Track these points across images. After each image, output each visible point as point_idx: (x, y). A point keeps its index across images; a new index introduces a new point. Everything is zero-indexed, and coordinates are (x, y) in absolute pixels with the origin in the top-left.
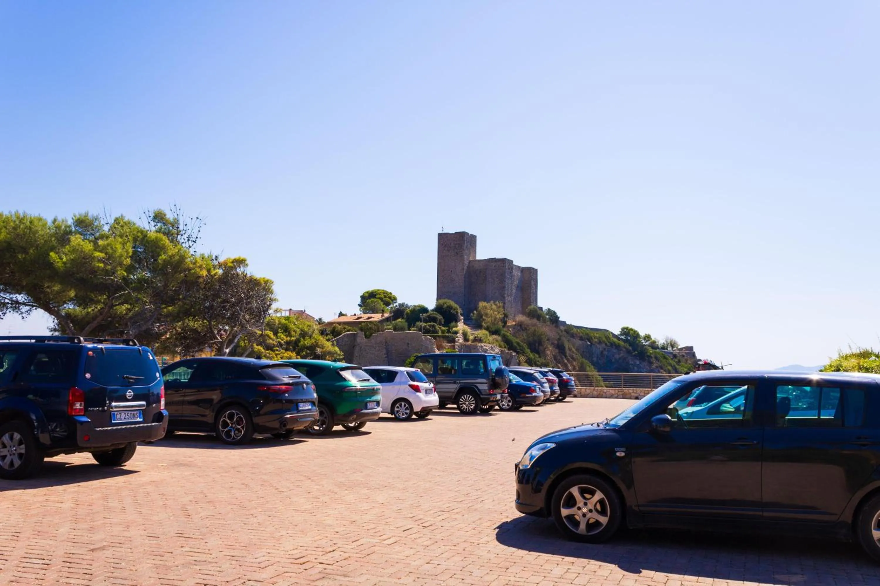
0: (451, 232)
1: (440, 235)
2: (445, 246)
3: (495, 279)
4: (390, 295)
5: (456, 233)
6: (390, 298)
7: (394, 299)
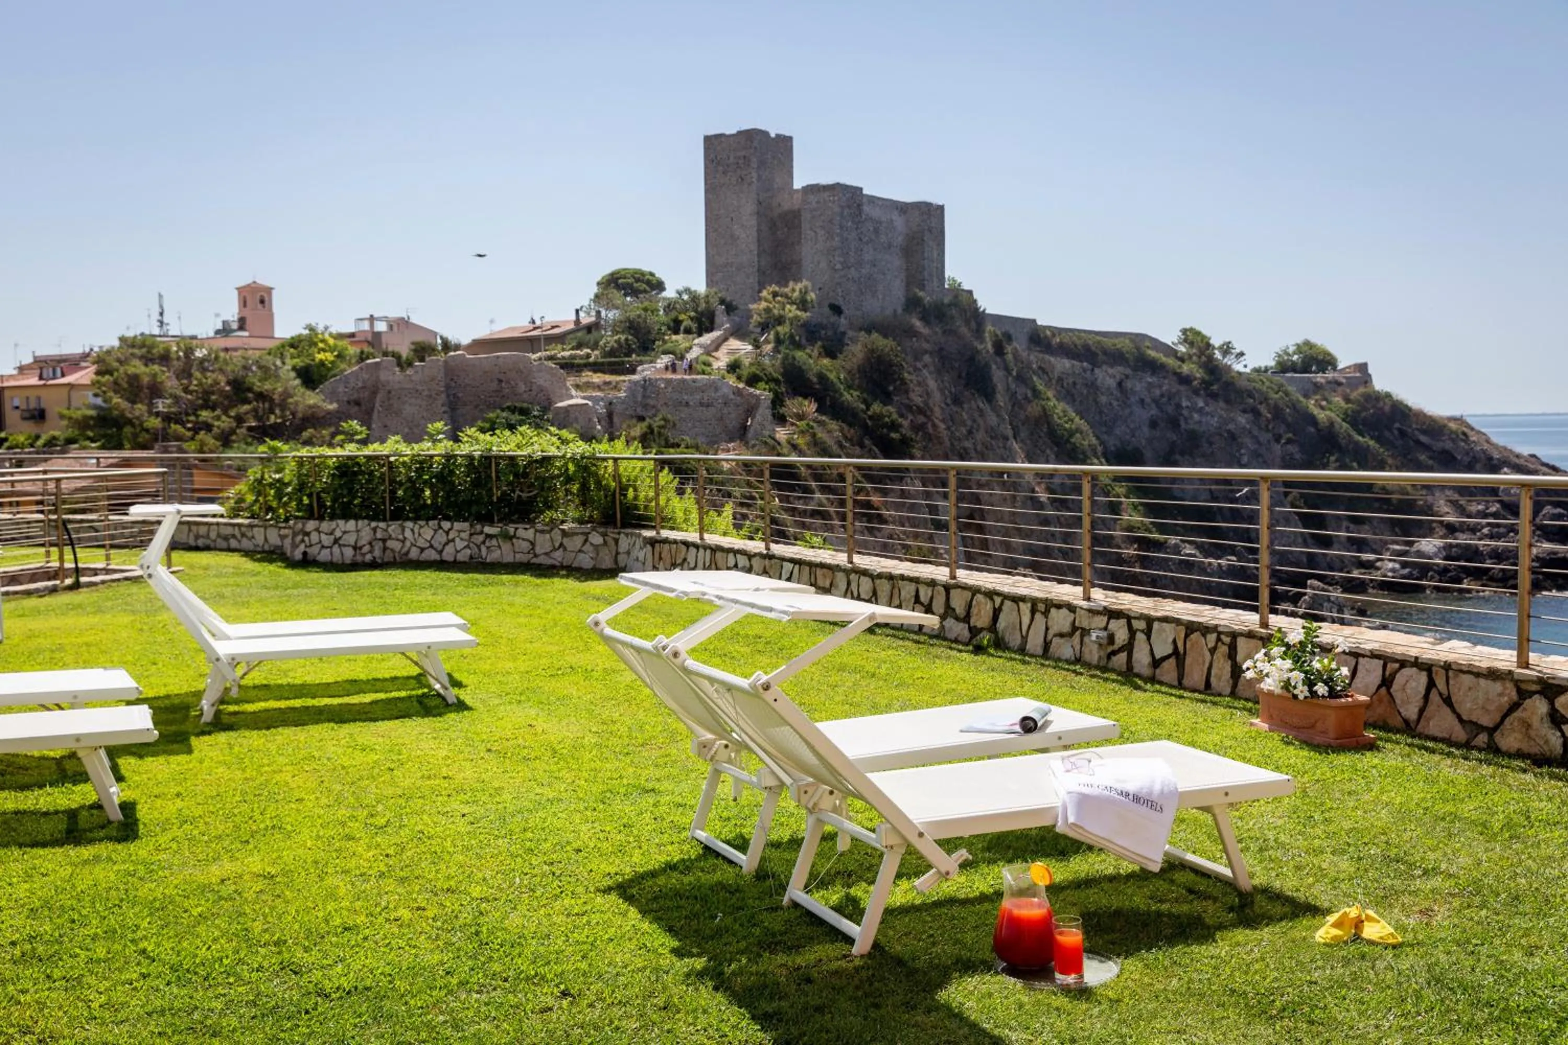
0: (728, 132)
1: (708, 140)
2: (718, 163)
3: (818, 230)
4: (648, 277)
5: (740, 133)
6: (648, 283)
7: (659, 286)
